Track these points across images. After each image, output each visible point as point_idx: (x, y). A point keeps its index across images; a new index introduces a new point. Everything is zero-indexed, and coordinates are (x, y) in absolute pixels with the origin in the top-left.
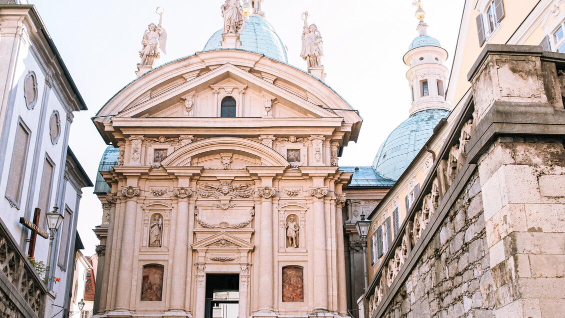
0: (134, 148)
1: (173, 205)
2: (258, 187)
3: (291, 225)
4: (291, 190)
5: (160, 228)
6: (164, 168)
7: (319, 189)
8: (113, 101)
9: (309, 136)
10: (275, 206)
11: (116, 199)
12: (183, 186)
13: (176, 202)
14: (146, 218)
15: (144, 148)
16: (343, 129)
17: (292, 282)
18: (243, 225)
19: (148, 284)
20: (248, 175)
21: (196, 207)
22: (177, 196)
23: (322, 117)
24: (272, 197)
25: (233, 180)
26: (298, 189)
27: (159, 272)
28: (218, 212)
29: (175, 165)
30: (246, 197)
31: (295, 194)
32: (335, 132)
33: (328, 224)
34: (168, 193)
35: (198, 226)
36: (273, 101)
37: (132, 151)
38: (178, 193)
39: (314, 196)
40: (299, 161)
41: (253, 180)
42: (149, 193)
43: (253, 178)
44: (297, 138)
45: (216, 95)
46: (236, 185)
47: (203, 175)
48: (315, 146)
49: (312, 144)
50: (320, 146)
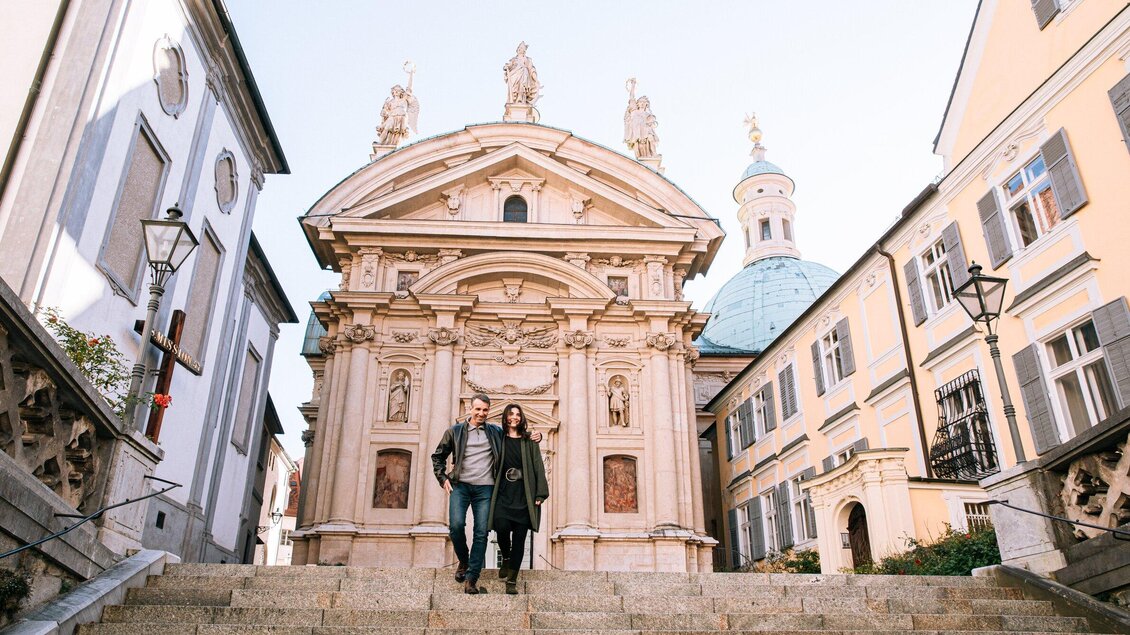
0: (365, 267)
1: (428, 357)
2: (561, 333)
3: (617, 392)
4: (615, 337)
5: (406, 393)
6: (414, 297)
7: (661, 335)
8: (334, 194)
9: (642, 257)
10: (591, 361)
11: (336, 346)
12: (443, 326)
13: (432, 351)
14: (384, 376)
15: (382, 269)
16: (695, 247)
17: (619, 481)
18: (540, 390)
19: (386, 481)
20: (549, 312)
21: (464, 361)
22: (434, 342)
23: (664, 227)
24: (587, 346)
25: (523, 321)
26: (626, 336)
27: (404, 462)
28: (499, 369)
29: (433, 292)
30: (544, 347)
31: (621, 343)
32: (682, 252)
33: (676, 392)
34: (420, 339)
35: (468, 389)
36: (586, 203)
37: (363, 271)
38: (437, 336)
39: (653, 346)
40: (627, 295)
41: (555, 321)
42: (389, 337)
43: (556, 317)
44: (623, 261)
45: (496, 192)
46: (529, 328)
47: (476, 310)
48: (651, 273)
49: (647, 269)
50: (660, 272)
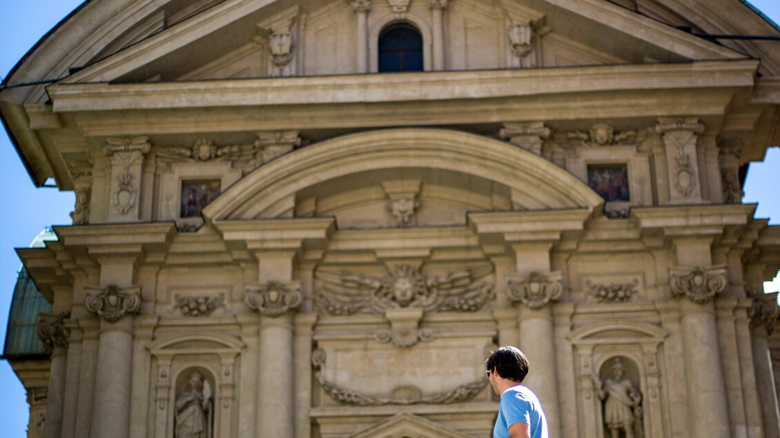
0: (118, 178)
1: (246, 340)
2: (500, 280)
3: (618, 391)
4: (607, 282)
5: (206, 412)
6: (214, 228)
7: (697, 272)
8: (53, 42)
9: (654, 121)
10: (564, 331)
11: (69, 330)
12: (271, 278)
13: (252, 329)
14: (163, 382)
15: (150, 178)
16: (757, 96)
18: (464, 392)
20: (473, 241)
21: (315, 345)
22: (256, 311)
23: (691, 61)
24: (553, 302)
25: (426, 261)
26: (629, 280)
28: (382, 356)
29: (248, 215)
30: (469, 310)
31: (621, 294)
32: (731, 109)
33: (735, 383)
34: (228, 306)
35: (324, 398)
36: (534, 27)
37: (115, 185)
38: (259, 299)
39: (682, 295)
40: (627, 199)
41: (487, 258)
42: (170, 307)
43: (489, 249)
44: (616, 133)
45: (361, 17)
46: (438, 274)
47: (333, 247)
48: (672, 153)
49: (663, 146)
50: (691, 150)
